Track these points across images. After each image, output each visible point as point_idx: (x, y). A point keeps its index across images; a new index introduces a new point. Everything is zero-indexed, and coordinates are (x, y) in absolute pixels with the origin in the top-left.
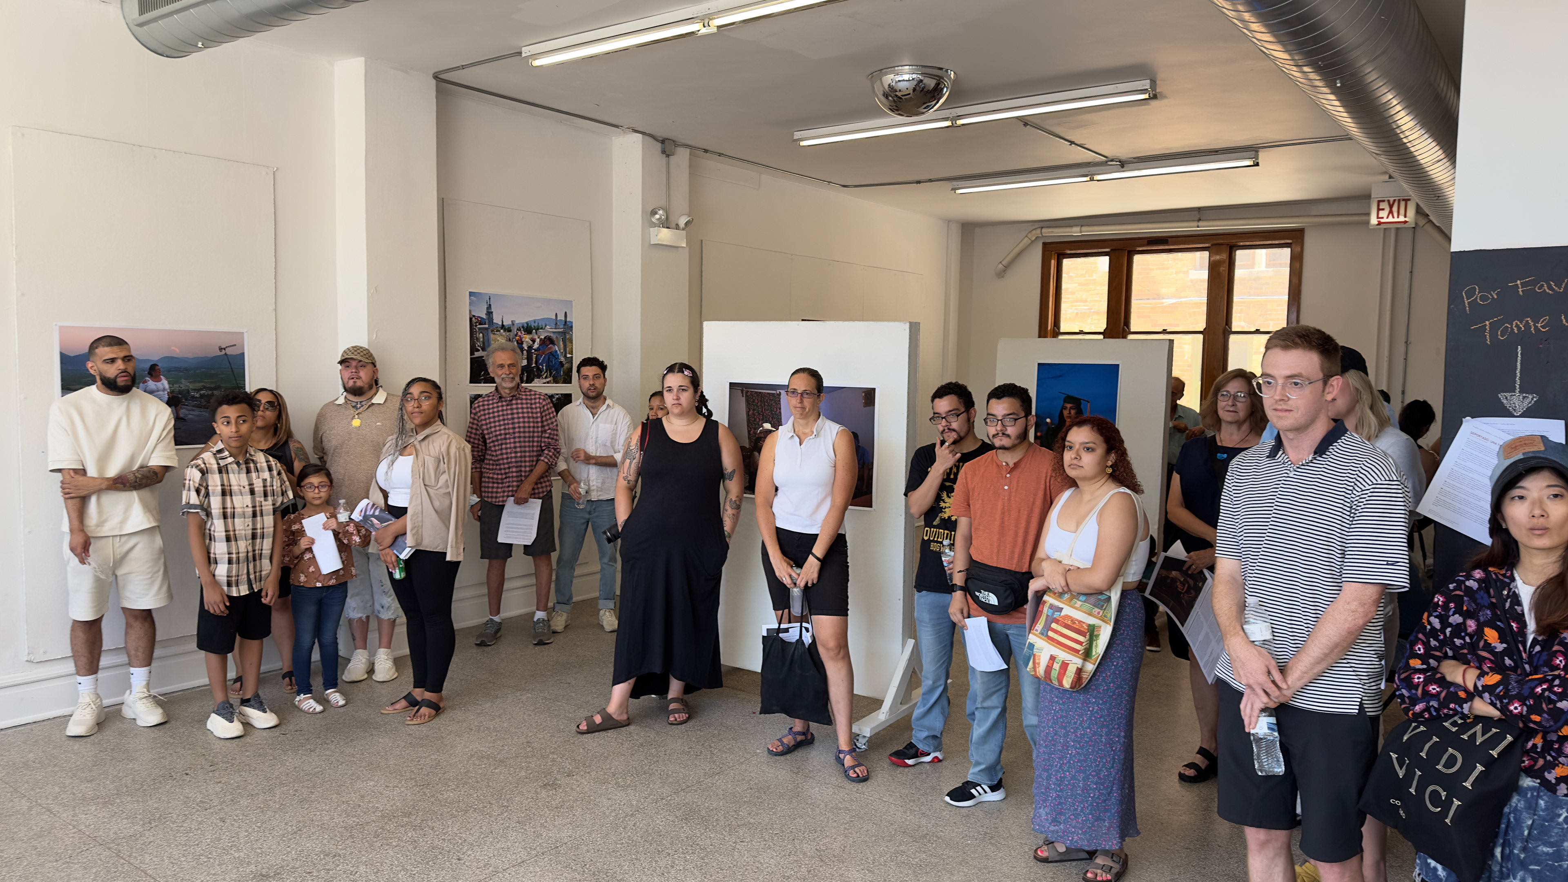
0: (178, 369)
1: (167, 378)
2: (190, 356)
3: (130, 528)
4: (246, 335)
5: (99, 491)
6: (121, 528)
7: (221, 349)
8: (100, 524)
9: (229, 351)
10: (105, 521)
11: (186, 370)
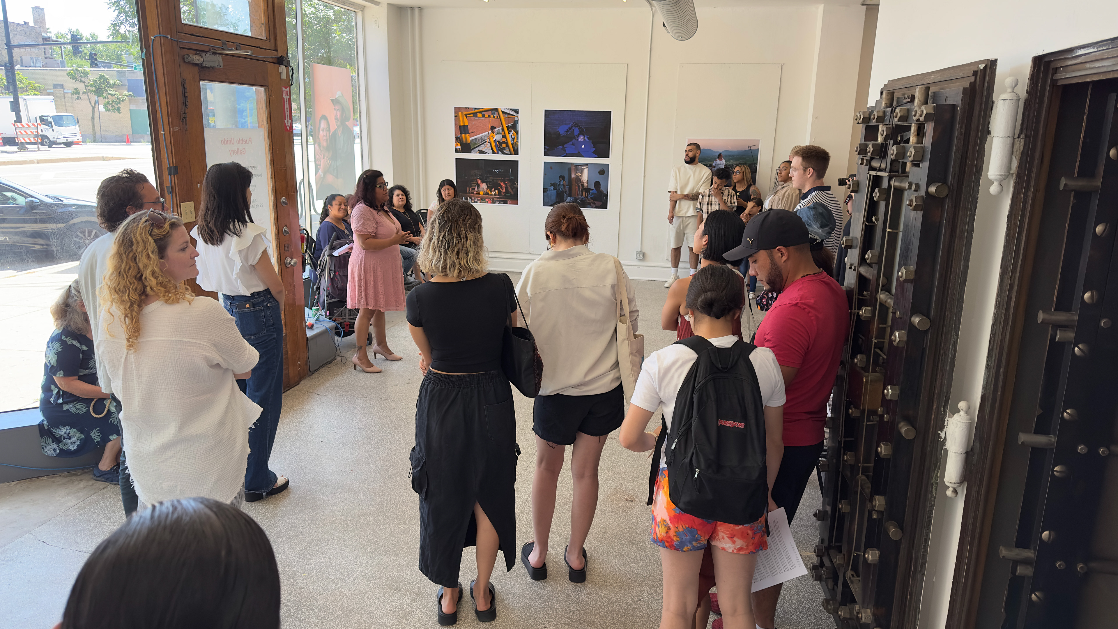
0: (729, 156)
1: (725, 159)
2: (735, 150)
3: (688, 215)
4: (760, 141)
5: (680, 199)
6: (686, 214)
7: (749, 147)
8: (679, 212)
9: (752, 148)
10: (681, 211)
11: (733, 156)
